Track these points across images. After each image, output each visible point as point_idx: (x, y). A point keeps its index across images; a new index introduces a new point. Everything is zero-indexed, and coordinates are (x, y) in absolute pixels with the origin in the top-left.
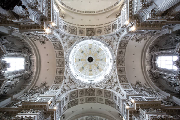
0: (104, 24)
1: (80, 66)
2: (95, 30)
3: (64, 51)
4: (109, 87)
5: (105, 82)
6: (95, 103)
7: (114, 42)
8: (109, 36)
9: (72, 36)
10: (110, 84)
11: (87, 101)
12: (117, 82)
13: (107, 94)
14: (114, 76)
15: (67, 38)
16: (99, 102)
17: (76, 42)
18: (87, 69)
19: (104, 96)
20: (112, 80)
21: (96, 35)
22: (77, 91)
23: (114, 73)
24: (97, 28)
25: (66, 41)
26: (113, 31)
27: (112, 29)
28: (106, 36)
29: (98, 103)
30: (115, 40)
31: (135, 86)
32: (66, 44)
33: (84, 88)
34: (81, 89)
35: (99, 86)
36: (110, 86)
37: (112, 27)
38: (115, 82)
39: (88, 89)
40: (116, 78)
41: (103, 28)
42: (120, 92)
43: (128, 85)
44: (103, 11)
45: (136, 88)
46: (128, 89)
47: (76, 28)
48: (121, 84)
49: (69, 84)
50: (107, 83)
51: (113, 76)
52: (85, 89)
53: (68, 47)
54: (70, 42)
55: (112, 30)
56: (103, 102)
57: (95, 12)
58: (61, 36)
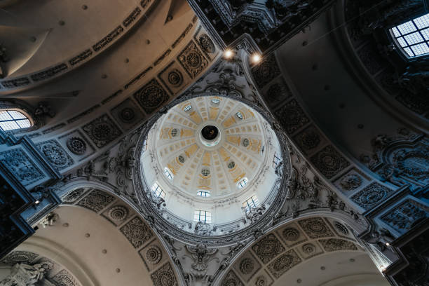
0: (174, 46)
1: (196, 174)
2: (159, 81)
3: (122, 197)
4: (304, 205)
5: (287, 197)
6: (300, 264)
7: (235, 79)
8: (208, 73)
9: (113, 147)
10: (302, 194)
11: (275, 274)
12: (317, 180)
13: (314, 228)
14: (299, 166)
15: (103, 163)
16: (307, 256)
17: (135, 149)
18: (219, 169)
19: (311, 237)
20: (301, 181)
21: (172, 94)
22: (231, 271)
23: (295, 158)
24: (162, 72)
25: (107, 171)
26: (209, 58)
27: (203, 54)
28: (202, 79)
29: (307, 259)
30: (233, 74)
31: (375, 157)
32: (112, 178)
33: (243, 250)
34: (239, 259)
35: (280, 217)
36: (308, 202)
37: (198, 46)
38: (313, 181)
39: (255, 245)
40: (309, 170)
41: (177, 62)
42: (343, 206)
43: (353, 172)
44: (141, 8)
45: (382, 164)
46: (359, 185)
47: (106, 119)
48: (333, 182)
49: (198, 267)
50: (292, 197)
51: (297, 165)
52: (248, 251)
53: (123, 178)
54: (121, 164)
55: (206, 55)
56: (319, 250)
57: (120, 27)
58: (84, 175)
